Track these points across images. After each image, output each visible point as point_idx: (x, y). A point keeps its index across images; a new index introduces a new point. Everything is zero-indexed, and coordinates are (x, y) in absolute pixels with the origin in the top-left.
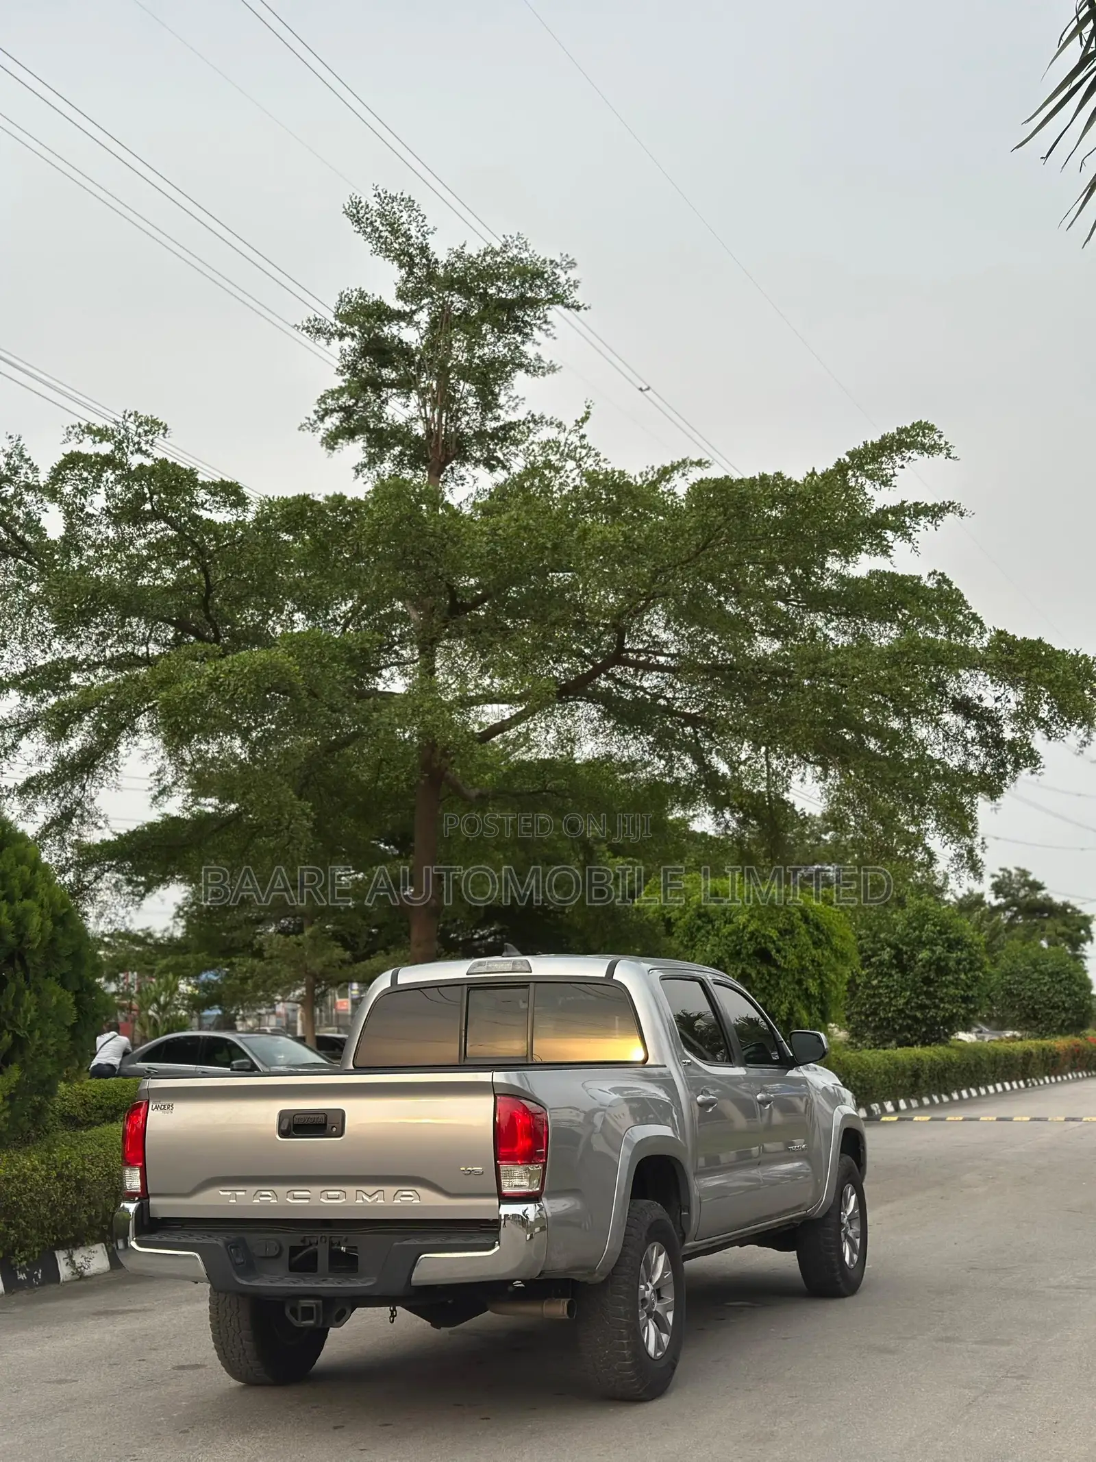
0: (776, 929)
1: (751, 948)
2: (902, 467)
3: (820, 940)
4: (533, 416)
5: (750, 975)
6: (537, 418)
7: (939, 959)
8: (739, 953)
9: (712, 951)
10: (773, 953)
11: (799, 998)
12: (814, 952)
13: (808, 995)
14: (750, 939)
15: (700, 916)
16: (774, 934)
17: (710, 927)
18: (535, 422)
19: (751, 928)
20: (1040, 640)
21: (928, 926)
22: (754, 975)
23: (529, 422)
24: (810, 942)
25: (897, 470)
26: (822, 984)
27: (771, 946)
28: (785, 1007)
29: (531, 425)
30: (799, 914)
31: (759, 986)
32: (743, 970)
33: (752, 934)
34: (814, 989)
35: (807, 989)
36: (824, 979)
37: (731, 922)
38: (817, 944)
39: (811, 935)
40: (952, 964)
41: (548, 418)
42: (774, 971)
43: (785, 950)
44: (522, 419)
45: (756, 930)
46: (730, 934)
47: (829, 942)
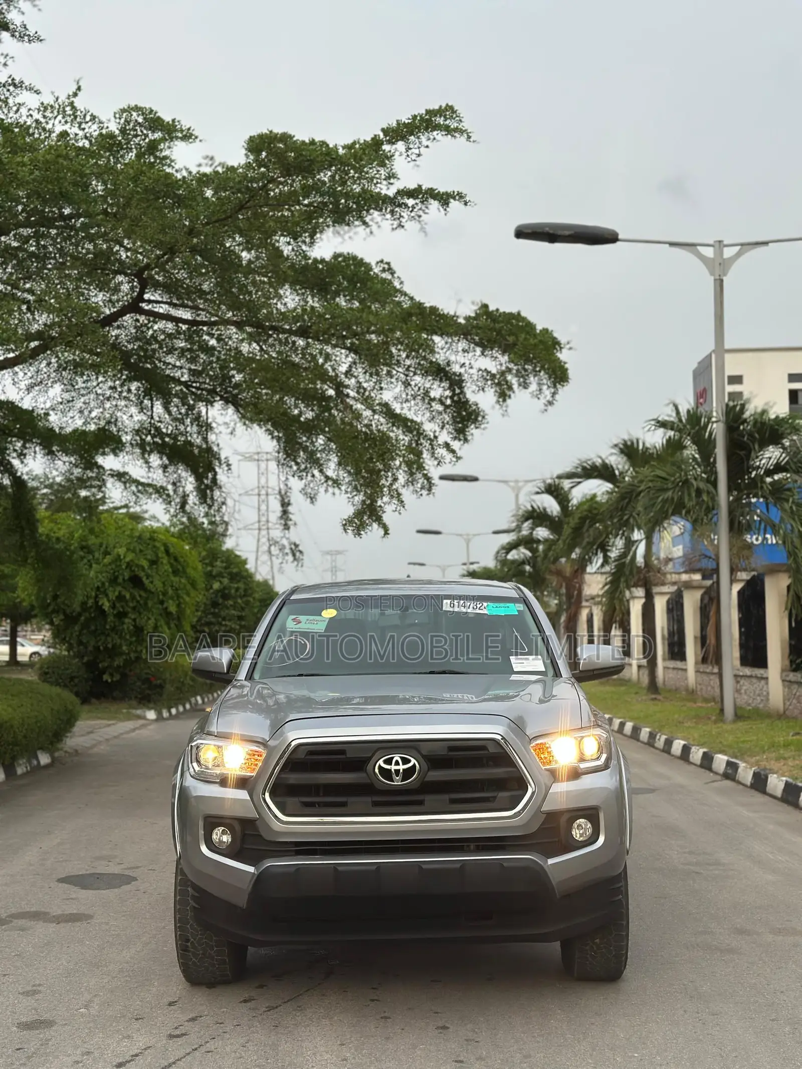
0: (146, 559)
1: (127, 575)
2: (427, 147)
3: (178, 570)
4: (13, 79)
5: (125, 597)
6: (17, 82)
7: (225, 588)
8: (116, 578)
9: (97, 577)
10: (144, 579)
11: (161, 615)
12: (173, 578)
13: (167, 614)
14: (126, 567)
15: (82, 548)
16: (145, 564)
17: (91, 557)
18: (15, 86)
19: (128, 559)
20: (519, 313)
21: (218, 563)
22: (128, 596)
23: (10, 85)
24: (170, 570)
25: (423, 150)
26: (179, 605)
27: (142, 574)
28: (152, 622)
29: (11, 88)
30: (162, 548)
31: (131, 605)
32: (120, 592)
33: (128, 563)
34: (173, 609)
35: (166, 608)
36: (182, 601)
37: (109, 554)
38: (175, 572)
39: (172, 565)
40: (233, 591)
41: (27, 83)
42: (143, 594)
43: (152, 577)
44: (3, 82)
45: (132, 561)
46: (110, 564)
47: (184, 572)
